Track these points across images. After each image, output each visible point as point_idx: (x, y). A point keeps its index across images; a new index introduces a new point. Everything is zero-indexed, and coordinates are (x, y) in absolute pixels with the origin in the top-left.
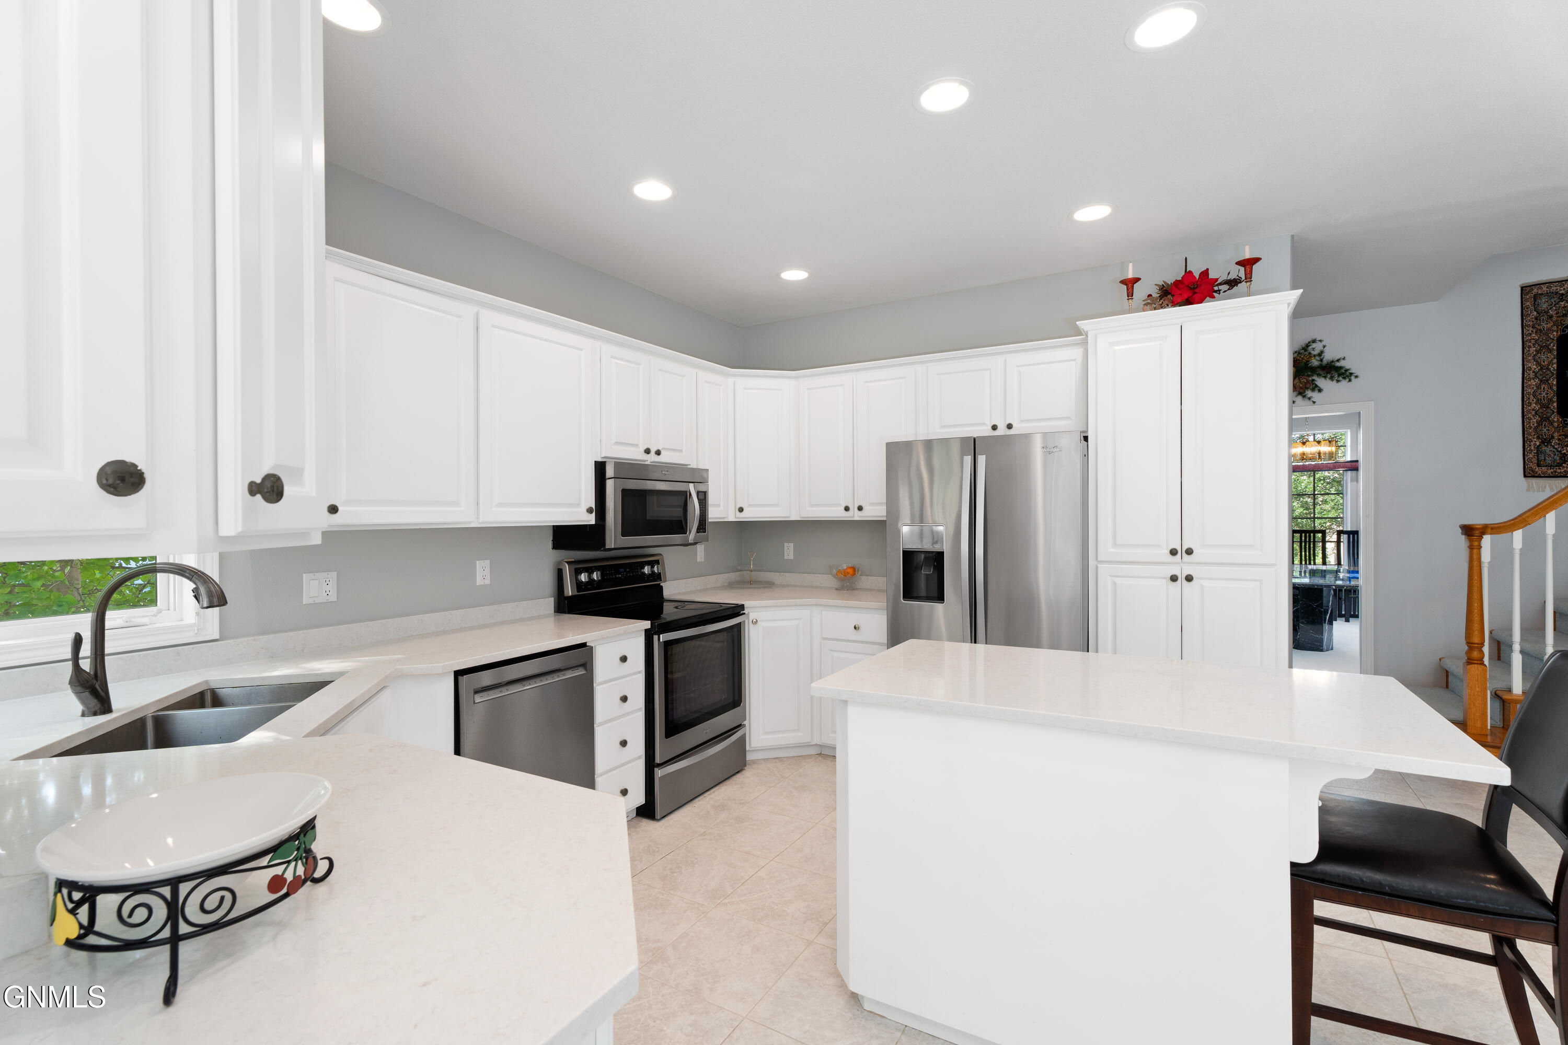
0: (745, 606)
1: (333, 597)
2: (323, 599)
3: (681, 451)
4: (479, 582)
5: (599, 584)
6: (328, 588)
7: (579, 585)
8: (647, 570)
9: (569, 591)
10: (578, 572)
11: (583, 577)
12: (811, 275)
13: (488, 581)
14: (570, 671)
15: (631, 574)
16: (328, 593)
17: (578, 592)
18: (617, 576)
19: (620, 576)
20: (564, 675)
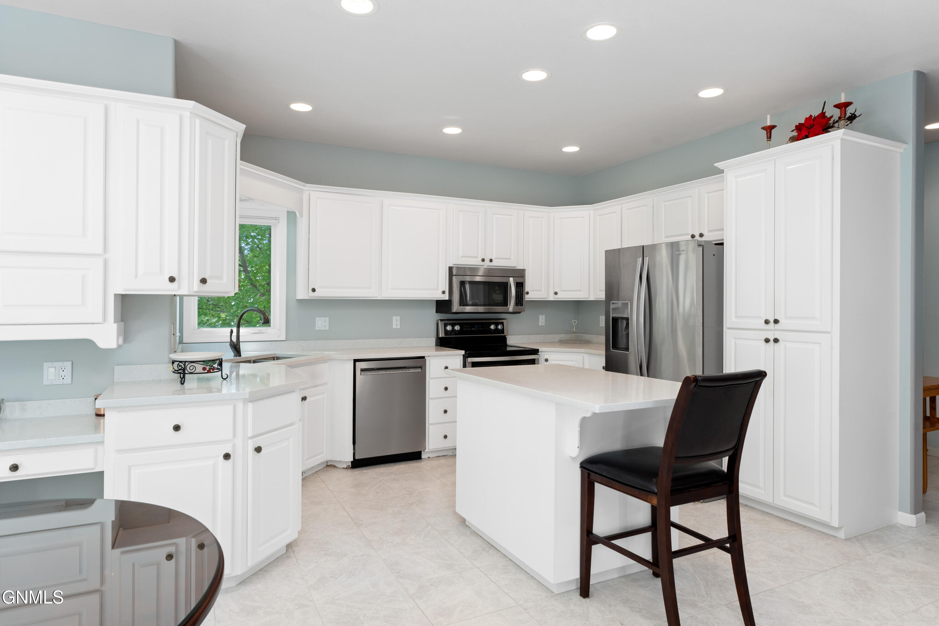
0: (540, 351)
1: (327, 328)
2: (323, 328)
3: (509, 259)
4: (394, 326)
5: (459, 332)
6: (325, 324)
7: (446, 332)
8: (492, 327)
9: (442, 335)
10: (445, 325)
11: (449, 328)
12: (581, 149)
13: (399, 327)
14: (413, 369)
15: (482, 329)
16: (325, 326)
17: (445, 335)
18: (472, 329)
19: (474, 329)
20: (409, 370)
